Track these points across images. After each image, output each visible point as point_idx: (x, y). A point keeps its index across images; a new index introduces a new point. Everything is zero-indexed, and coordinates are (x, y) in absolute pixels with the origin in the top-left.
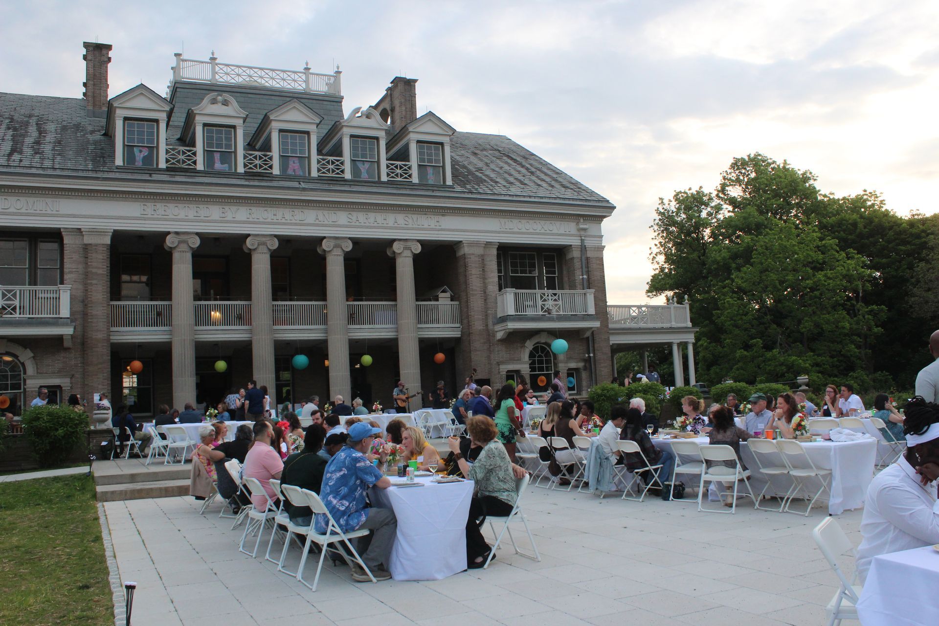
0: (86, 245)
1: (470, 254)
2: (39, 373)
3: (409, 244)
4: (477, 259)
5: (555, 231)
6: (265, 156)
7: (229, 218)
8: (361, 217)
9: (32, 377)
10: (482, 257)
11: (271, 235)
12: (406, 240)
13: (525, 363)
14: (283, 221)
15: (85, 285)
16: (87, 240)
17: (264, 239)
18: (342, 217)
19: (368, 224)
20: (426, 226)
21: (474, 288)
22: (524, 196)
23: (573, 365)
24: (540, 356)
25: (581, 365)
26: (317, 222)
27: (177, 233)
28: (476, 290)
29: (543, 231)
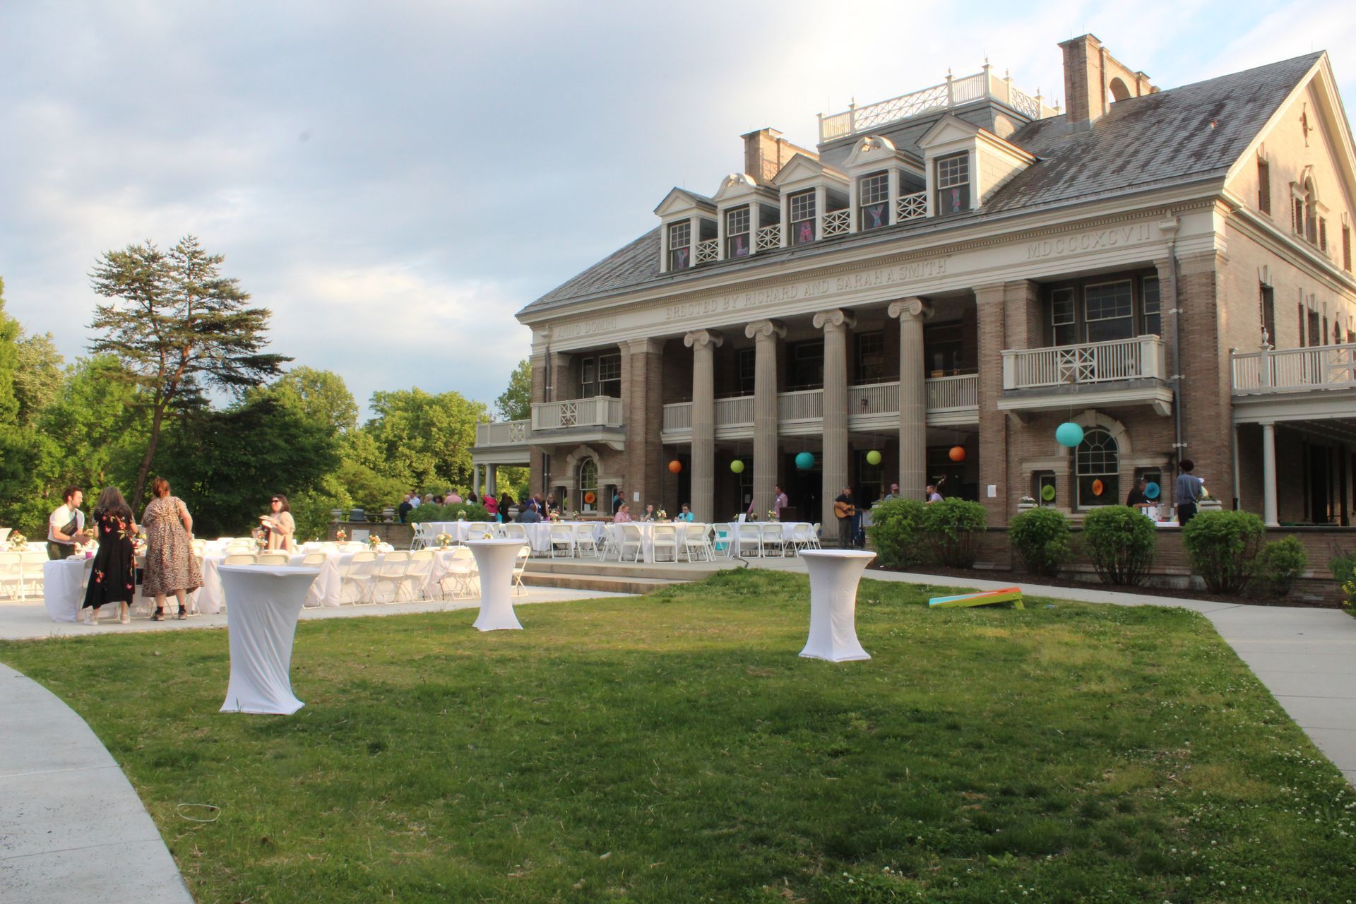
0: (632, 355)
1: (983, 305)
2: (606, 474)
3: (906, 304)
4: (993, 310)
5: (1121, 243)
6: (775, 229)
7: (731, 308)
8: (852, 280)
9: (601, 478)
10: (1003, 307)
11: (766, 320)
12: (903, 300)
13: (1061, 459)
14: (776, 301)
15: (631, 392)
16: (633, 350)
17: (759, 326)
18: (832, 285)
19: (859, 288)
20: (926, 276)
21: (988, 352)
22: (1067, 199)
23: (1145, 462)
24: (1097, 448)
25: (1160, 462)
26: (807, 296)
27: (691, 332)
28: (990, 355)
29: (1098, 248)
